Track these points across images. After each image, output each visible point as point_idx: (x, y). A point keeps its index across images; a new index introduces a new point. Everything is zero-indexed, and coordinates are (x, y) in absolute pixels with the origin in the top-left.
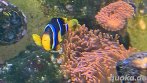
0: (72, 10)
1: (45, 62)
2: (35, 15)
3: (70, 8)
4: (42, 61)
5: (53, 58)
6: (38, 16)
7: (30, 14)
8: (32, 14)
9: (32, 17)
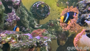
0: (68, 4)
1: (55, 24)
2: (54, 10)
3: (68, 3)
4: (54, 23)
5: (58, 23)
6: (55, 10)
7: (53, 9)
8: (54, 9)
9: (53, 10)
